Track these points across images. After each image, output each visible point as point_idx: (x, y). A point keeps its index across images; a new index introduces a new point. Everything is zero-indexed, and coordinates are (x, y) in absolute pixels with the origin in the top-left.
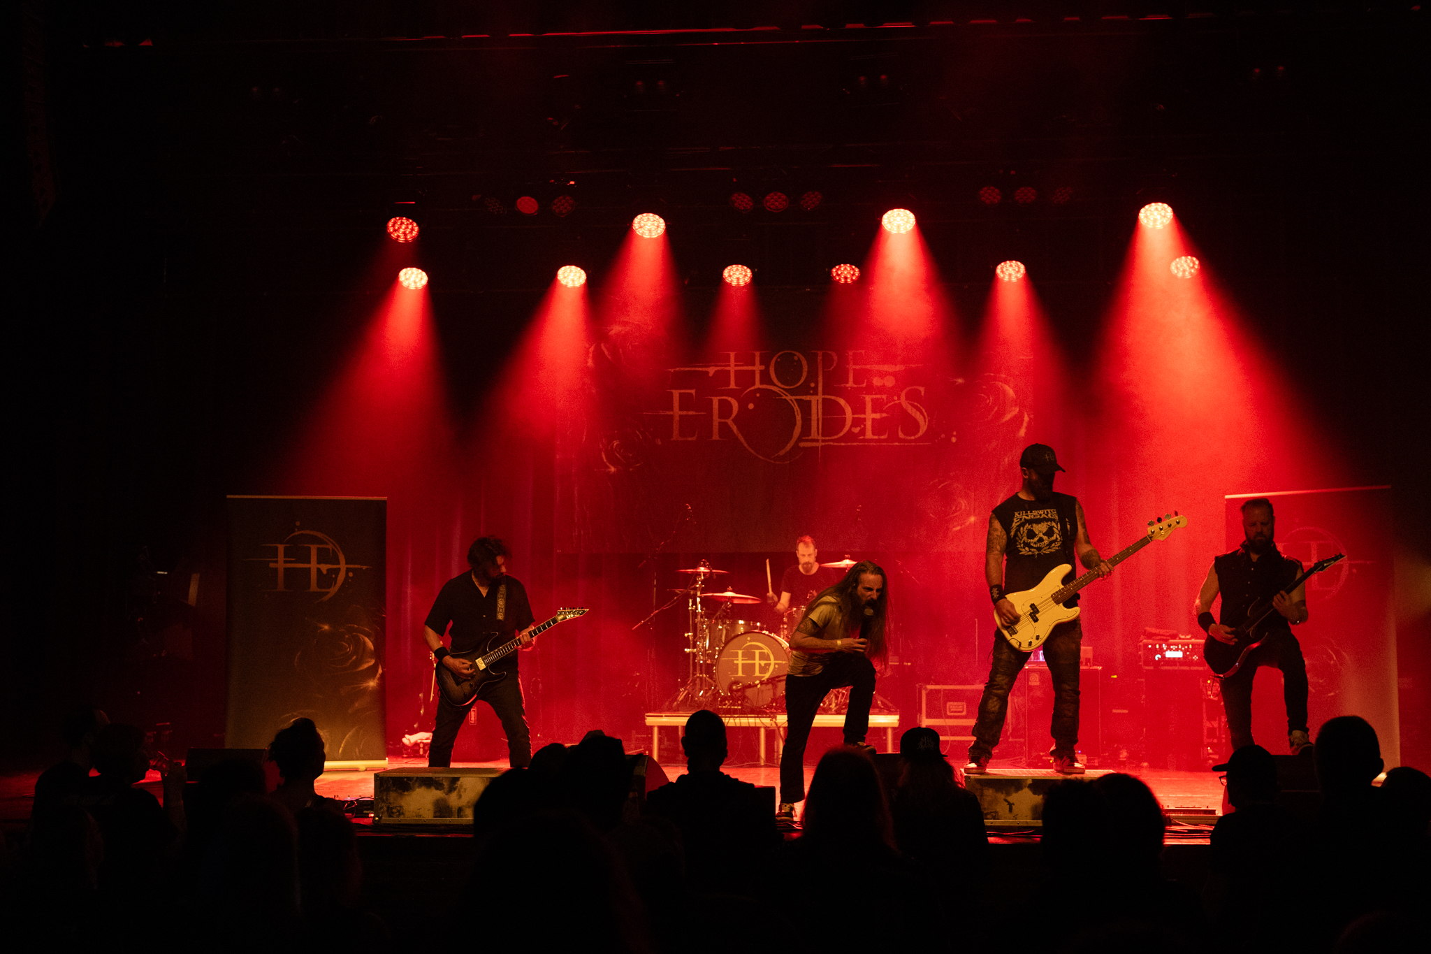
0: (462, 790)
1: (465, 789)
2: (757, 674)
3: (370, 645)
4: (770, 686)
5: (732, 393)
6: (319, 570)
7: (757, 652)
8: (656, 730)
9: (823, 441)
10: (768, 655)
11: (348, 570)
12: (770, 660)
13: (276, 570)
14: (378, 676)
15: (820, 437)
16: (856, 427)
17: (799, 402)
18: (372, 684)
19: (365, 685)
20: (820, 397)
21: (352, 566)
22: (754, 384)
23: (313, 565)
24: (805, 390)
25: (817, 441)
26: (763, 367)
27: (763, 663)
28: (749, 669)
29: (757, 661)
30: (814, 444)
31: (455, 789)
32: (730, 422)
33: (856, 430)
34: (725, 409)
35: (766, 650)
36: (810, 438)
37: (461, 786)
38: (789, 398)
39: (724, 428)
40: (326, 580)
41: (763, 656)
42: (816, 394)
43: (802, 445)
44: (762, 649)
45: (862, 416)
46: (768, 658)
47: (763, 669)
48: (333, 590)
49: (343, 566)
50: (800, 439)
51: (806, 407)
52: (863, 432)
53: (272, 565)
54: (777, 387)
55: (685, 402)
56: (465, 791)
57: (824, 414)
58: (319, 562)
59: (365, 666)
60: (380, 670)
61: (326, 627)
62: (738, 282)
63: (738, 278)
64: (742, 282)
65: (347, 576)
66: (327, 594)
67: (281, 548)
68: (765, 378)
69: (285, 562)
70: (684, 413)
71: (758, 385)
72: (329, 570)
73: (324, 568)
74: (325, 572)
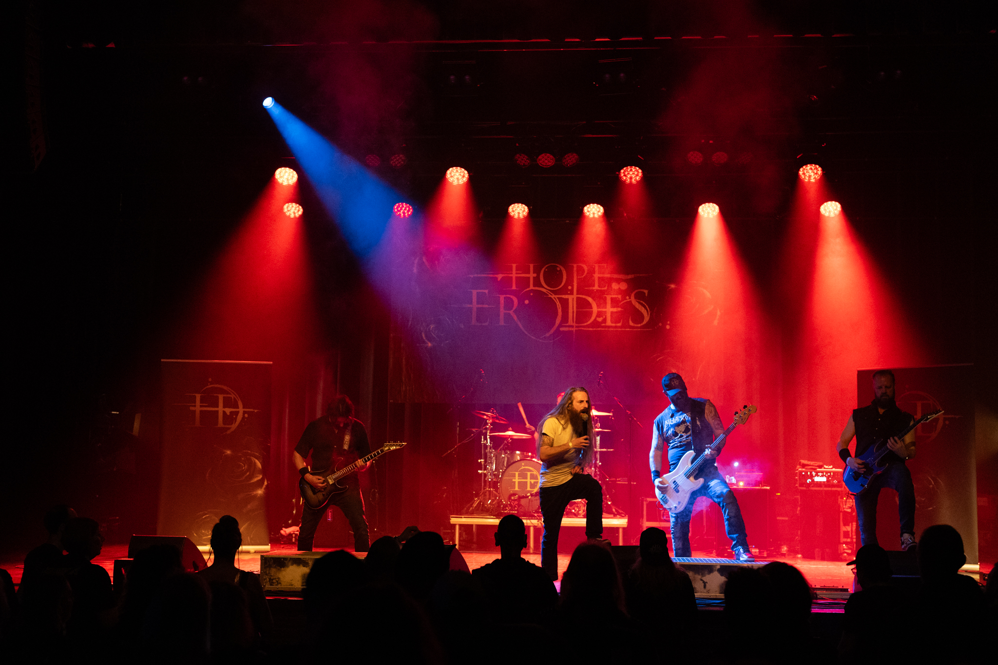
2: (529, 489)
3: (259, 465)
6: (224, 412)
7: (529, 474)
10: (536, 476)
11: (244, 413)
12: (537, 479)
13: (194, 412)
14: (264, 487)
18: (260, 492)
19: (255, 493)
20: (575, 296)
21: (247, 410)
23: (220, 409)
27: (533, 481)
28: (523, 485)
29: (529, 480)
30: (571, 329)
33: (600, 320)
35: (535, 472)
40: (229, 419)
41: (533, 477)
42: (572, 293)
43: (562, 329)
44: (532, 471)
47: (533, 486)
48: (234, 426)
49: (241, 410)
50: (560, 326)
51: (565, 303)
53: (192, 408)
58: (224, 407)
59: (256, 480)
60: (266, 483)
61: (229, 452)
62: (519, 216)
63: (519, 213)
64: (521, 216)
65: (244, 417)
66: (229, 429)
67: (198, 397)
68: (537, 283)
69: (201, 406)
70: (480, 306)
71: (531, 287)
72: (231, 412)
73: (228, 411)
74: (228, 414)
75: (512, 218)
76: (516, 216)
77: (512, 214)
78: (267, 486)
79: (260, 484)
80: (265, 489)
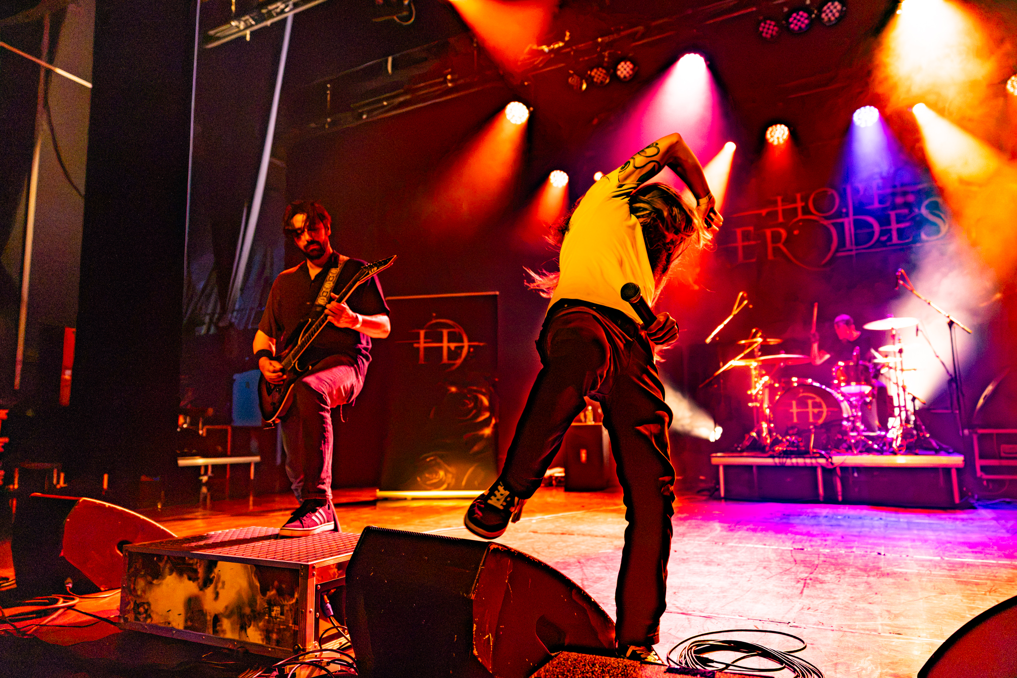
0: (220, 585)
1: (224, 583)
2: (811, 420)
3: (486, 402)
4: (823, 430)
5: (781, 225)
6: (449, 348)
7: (810, 402)
8: (721, 469)
9: (857, 250)
10: (820, 403)
11: (470, 347)
12: (822, 408)
13: (418, 348)
14: (492, 425)
15: (854, 247)
16: (884, 235)
17: (834, 224)
18: (487, 431)
19: (481, 433)
20: (851, 217)
21: (473, 344)
22: (796, 216)
23: (445, 344)
24: (839, 214)
25: (851, 250)
26: (803, 204)
27: (816, 410)
28: (803, 416)
29: (810, 409)
30: (849, 253)
31: (211, 581)
32: (780, 245)
33: (884, 238)
34: (776, 237)
35: (818, 400)
36: (845, 249)
37: (219, 577)
38: (826, 223)
39: (776, 251)
40: (454, 354)
41: (816, 405)
42: (847, 215)
43: (840, 254)
44: (815, 398)
45: (888, 227)
46: (820, 406)
47: (817, 416)
48: (459, 362)
49: (466, 344)
50: (837, 251)
51: (840, 227)
52: (890, 239)
53: (416, 345)
54: (816, 216)
55: (746, 236)
56: (223, 587)
57: (855, 229)
58: (449, 341)
59: (482, 418)
60: (493, 421)
61: (453, 389)
62: (778, 141)
63: (778, 138)
64: (782, 141)
65: (469, 351)
66: (454, 364)
67: (422, 333)
68: (806, 211)
69: (425, 342)
70: (746, 243)
71: (800, 216)
72: (456, 347)
73: (453, 346)
74: (453, 349)
75: (771, 144)
76: (775, 143)
77: (771, 141)
78: (495, 425)
79: (486, 423)
80: (493, 428)
